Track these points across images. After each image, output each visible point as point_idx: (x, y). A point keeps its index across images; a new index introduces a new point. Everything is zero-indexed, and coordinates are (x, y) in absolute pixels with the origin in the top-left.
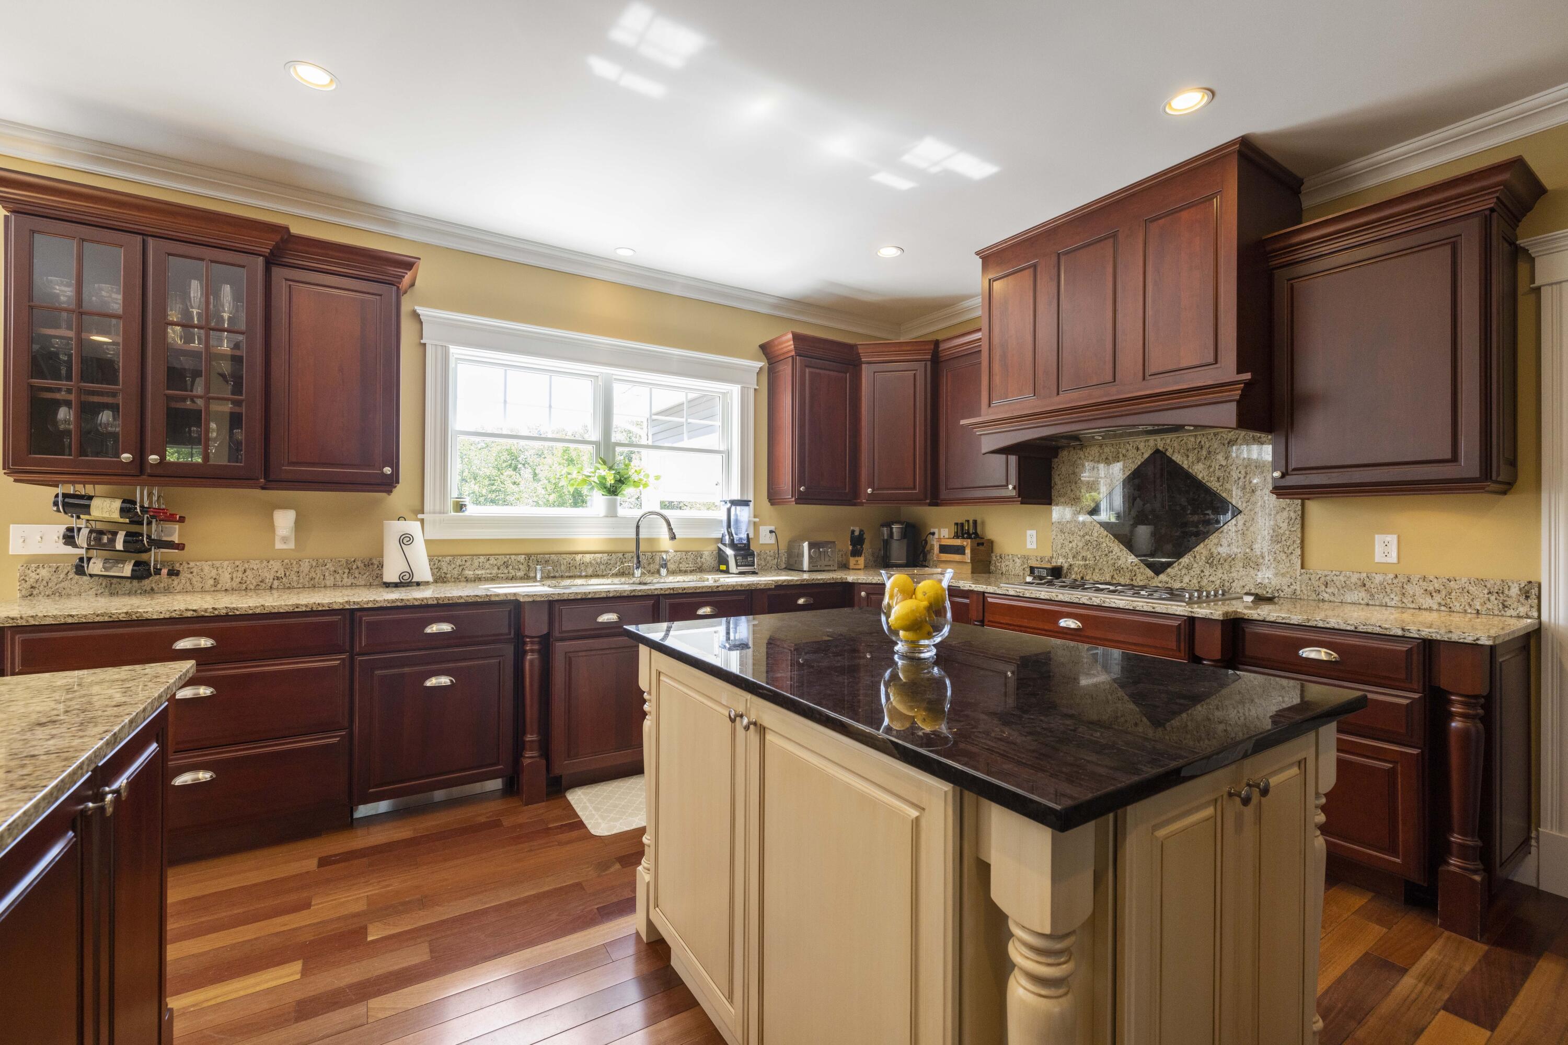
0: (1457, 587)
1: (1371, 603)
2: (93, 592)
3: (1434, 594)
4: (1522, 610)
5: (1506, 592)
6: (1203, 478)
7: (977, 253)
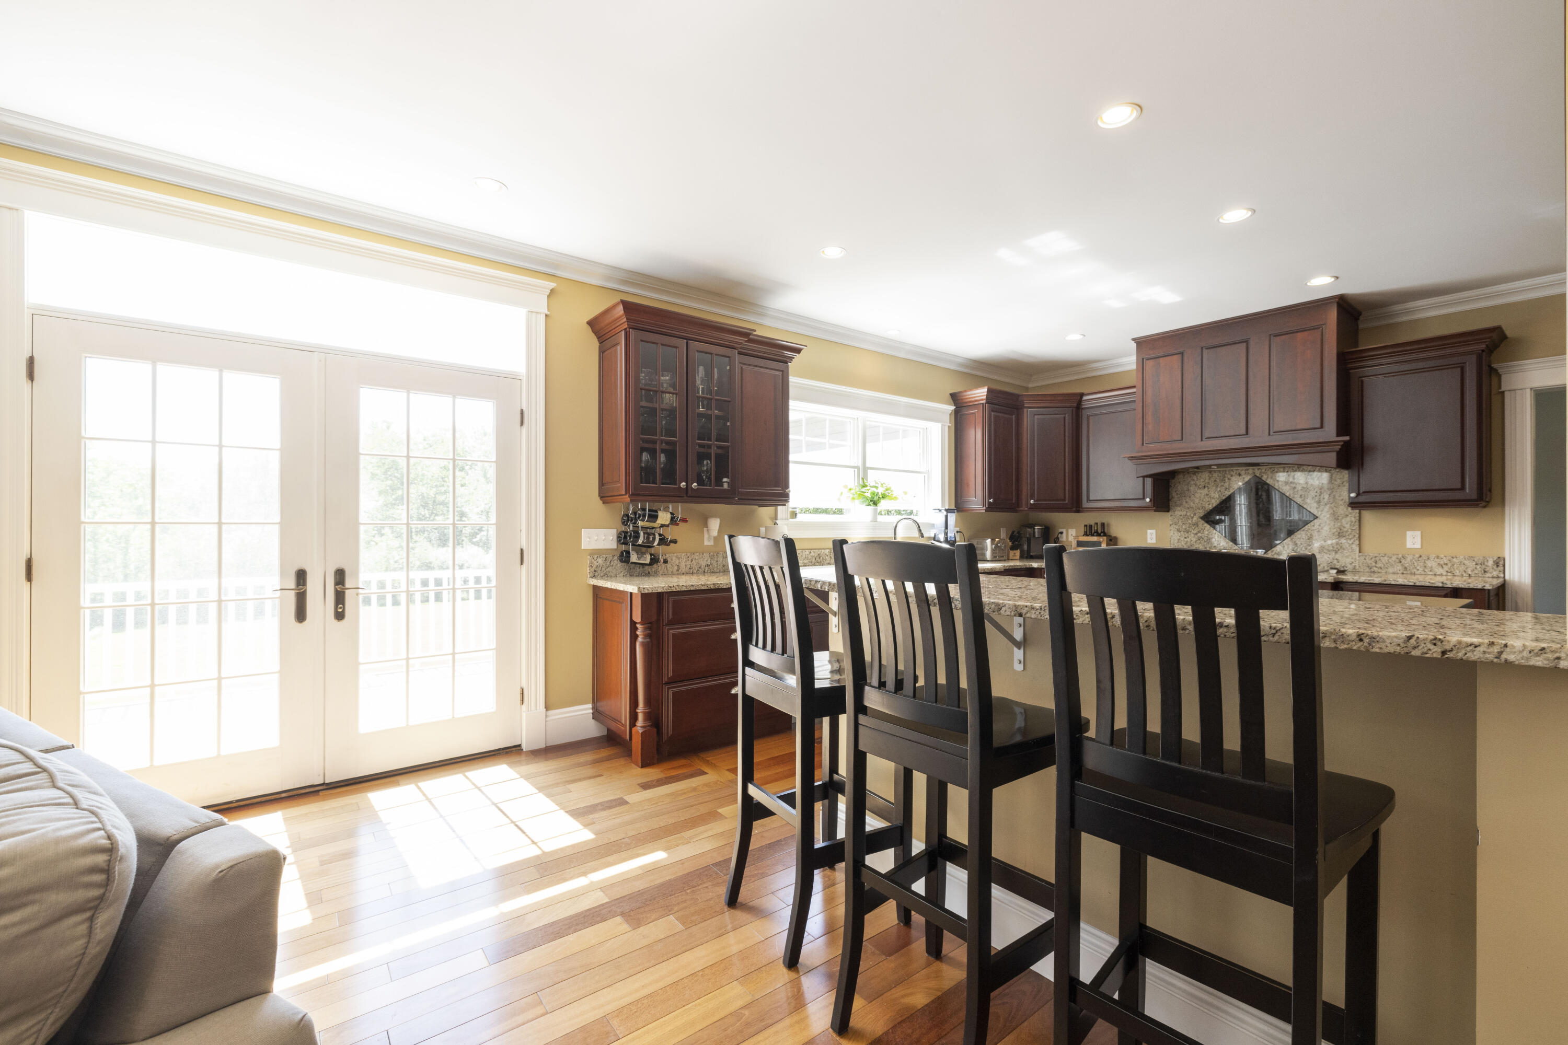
0: (1457, 561)
1: (1405, 572)
2: (622, 574)
3: (1444, 566)
4: (1495, 574)
5: (1486, 563)
6: (1290, 495)
7: (1133, 340)
